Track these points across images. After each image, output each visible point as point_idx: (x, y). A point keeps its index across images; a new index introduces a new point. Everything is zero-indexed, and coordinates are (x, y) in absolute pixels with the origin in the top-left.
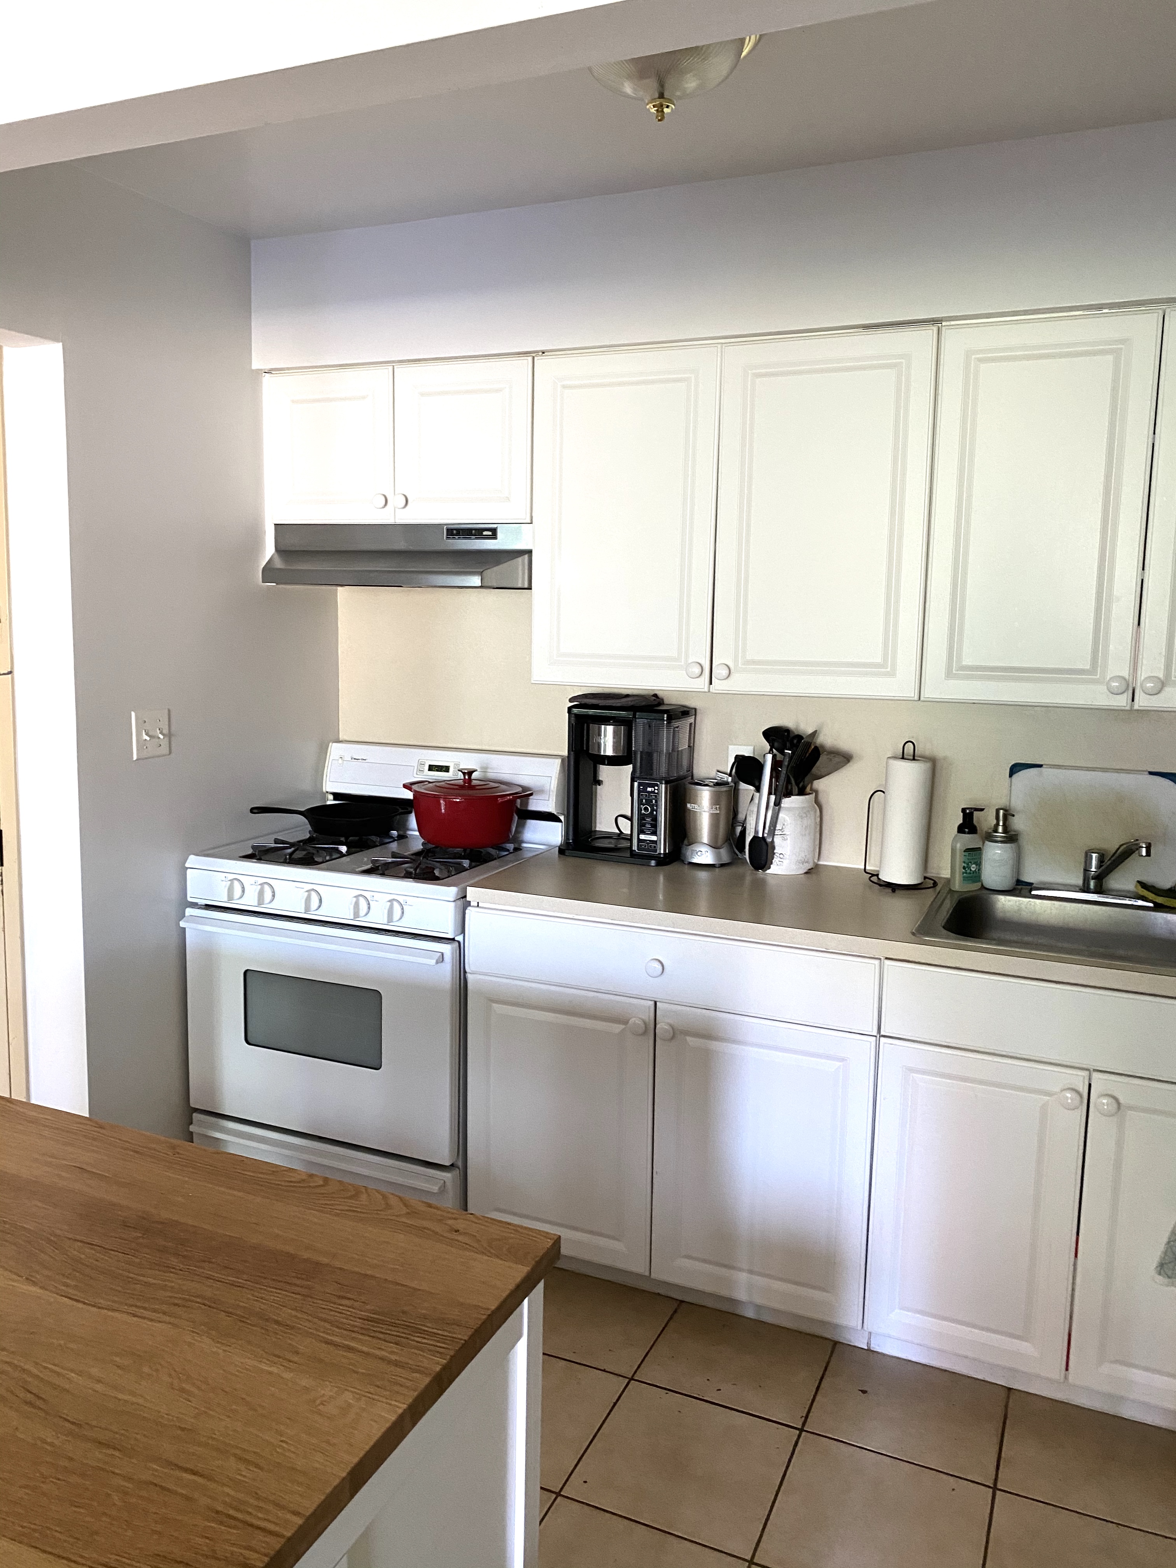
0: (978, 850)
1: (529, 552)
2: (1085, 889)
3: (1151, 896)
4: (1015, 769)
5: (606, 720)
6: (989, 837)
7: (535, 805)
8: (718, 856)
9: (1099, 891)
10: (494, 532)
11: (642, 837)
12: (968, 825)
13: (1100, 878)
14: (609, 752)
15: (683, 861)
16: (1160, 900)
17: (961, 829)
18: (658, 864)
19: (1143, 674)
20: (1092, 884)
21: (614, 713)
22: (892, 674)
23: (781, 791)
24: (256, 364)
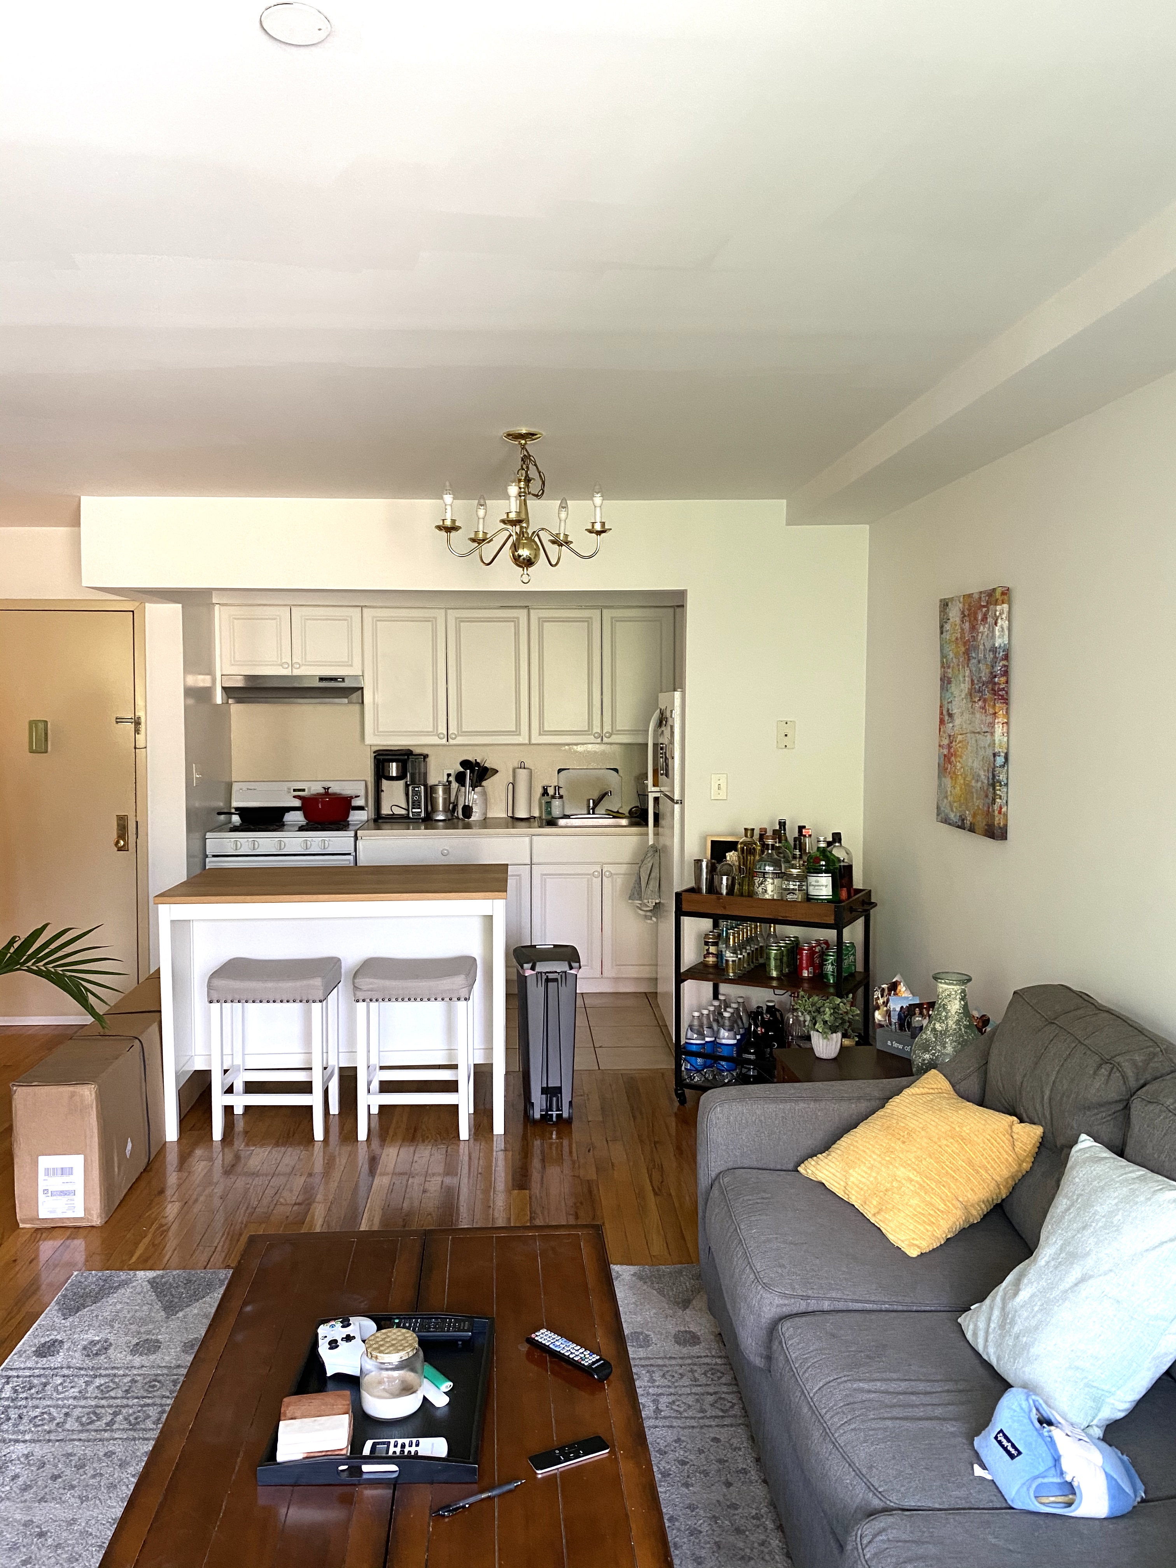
0: (550, 802)
1: (362, 688)
2: (589, 814)
3: (612, 813)
4: (560, 771)
5: (393, 761)
6: (553, 797)
7: (356, 803)
8: (447, 816)
9: (593, 813)
10: (343, 679)
11: (414, 810)
12: (545, 792)
13: (593, 809)
14: (394, 774)
15: (432, 820)
16: (614, 814)
17: (543, 795)
18: (422, 821)
19: (605, 731)
20: (591, 811)
21: (397, 757)
22: (519, 735)
23: (474, 786)
24: (214, 601)
